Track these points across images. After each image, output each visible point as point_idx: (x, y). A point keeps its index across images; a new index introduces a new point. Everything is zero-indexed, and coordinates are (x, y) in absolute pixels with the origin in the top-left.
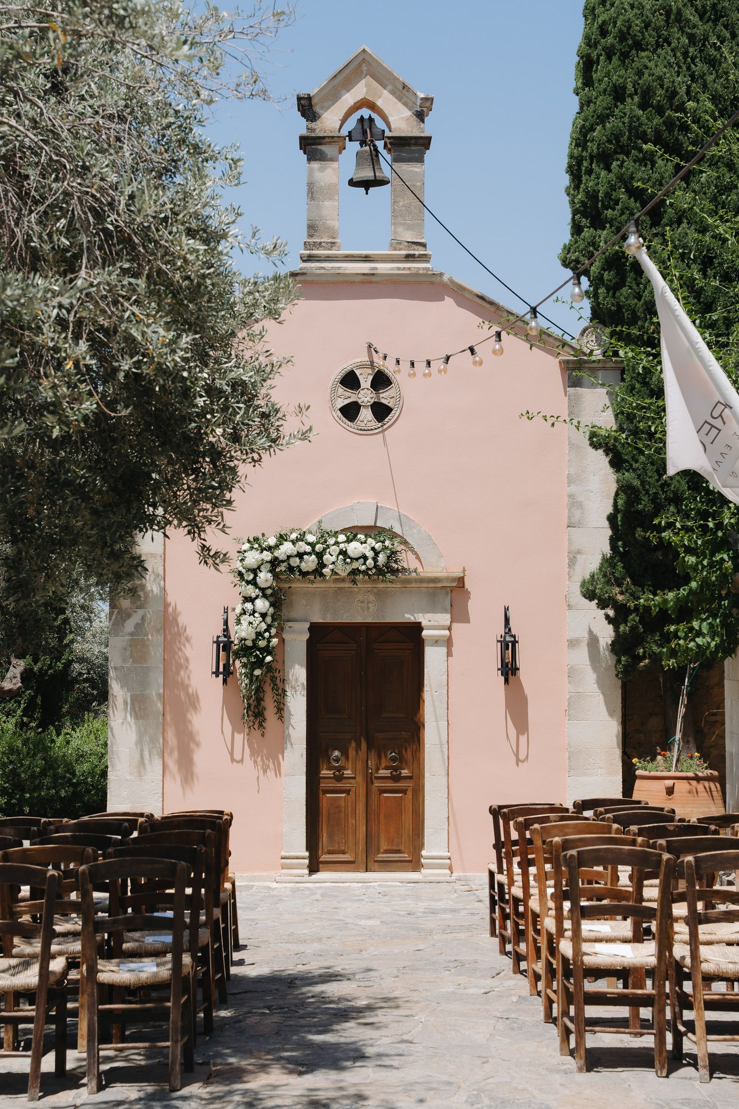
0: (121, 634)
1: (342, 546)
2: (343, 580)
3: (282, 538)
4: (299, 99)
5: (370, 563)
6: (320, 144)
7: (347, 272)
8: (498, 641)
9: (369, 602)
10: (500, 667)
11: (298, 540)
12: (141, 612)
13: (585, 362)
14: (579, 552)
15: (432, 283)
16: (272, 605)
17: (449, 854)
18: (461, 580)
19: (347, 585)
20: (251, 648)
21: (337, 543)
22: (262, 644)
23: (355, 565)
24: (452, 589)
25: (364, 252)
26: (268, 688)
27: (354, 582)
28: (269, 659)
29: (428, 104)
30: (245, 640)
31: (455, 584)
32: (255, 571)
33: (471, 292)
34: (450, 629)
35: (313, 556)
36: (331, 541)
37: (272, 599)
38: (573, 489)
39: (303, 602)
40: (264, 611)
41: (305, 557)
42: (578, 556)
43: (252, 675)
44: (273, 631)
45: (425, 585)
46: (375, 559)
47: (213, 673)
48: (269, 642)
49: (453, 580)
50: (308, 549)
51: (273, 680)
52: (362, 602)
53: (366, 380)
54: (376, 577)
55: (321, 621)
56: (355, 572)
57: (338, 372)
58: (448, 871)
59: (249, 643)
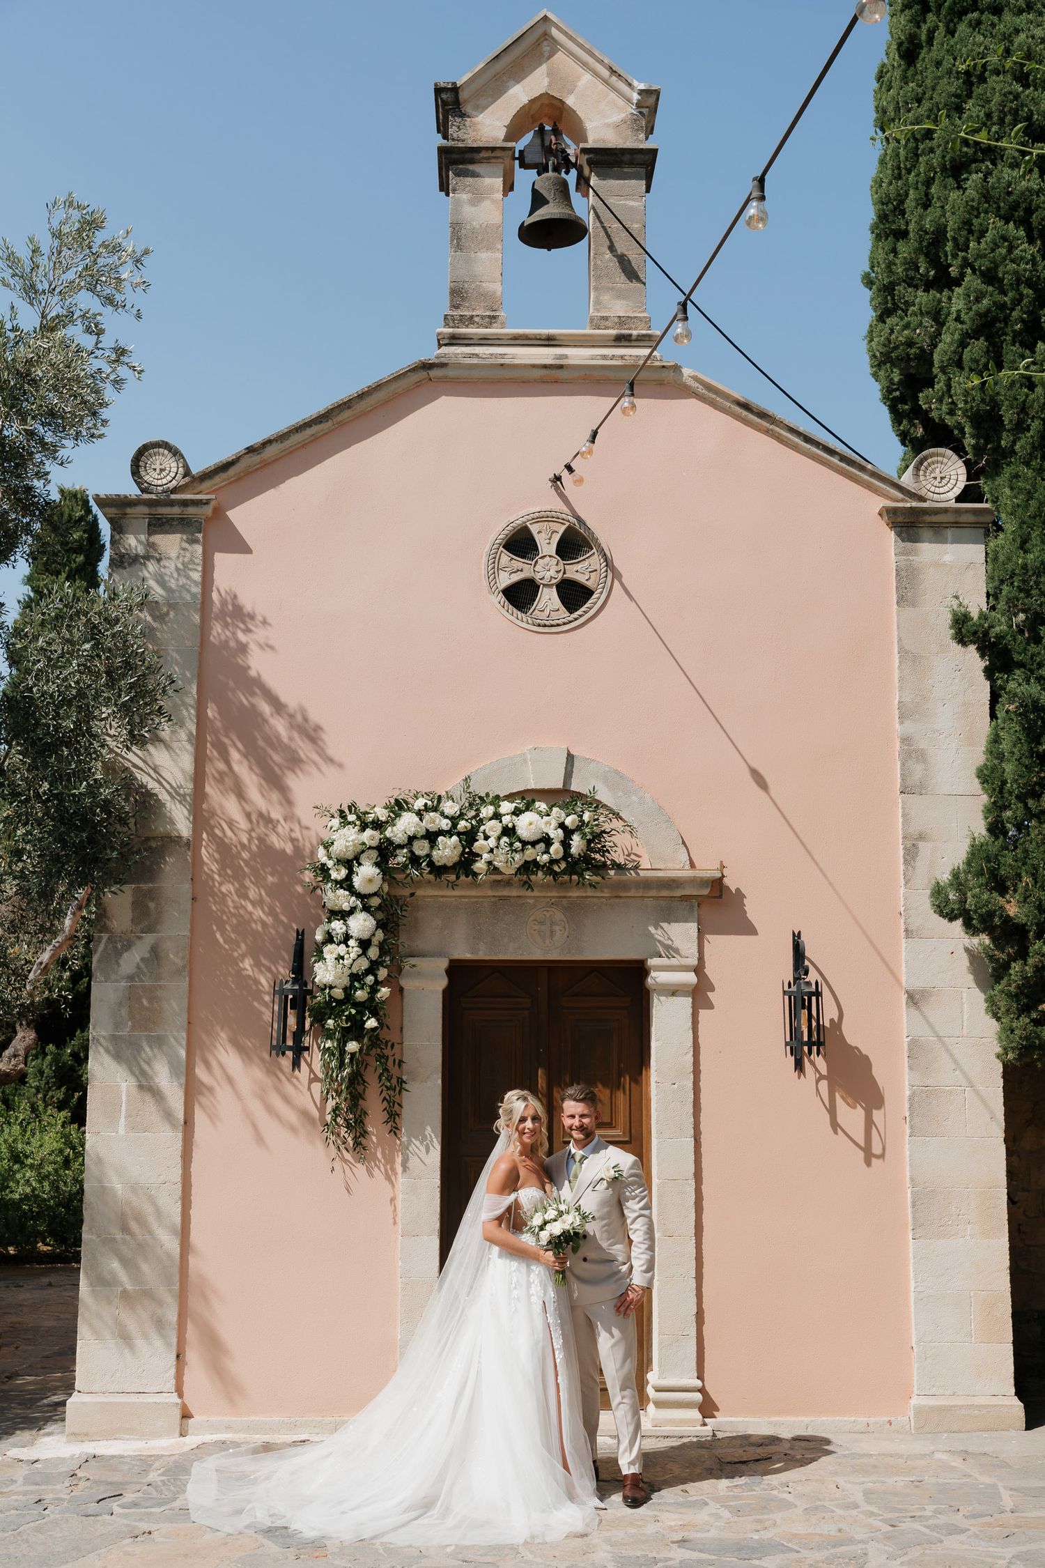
0: (113, 977)
1: (506, 820)
2: (508, 883)
3: (399, 807)
4: (438, 91)
5: (556, 848)
6: (472, 162)
7: (516, 362)
8: (785, 993)
9: (552, 923)
10: (788, 1040)
11: (427, 808)
12: (149, 939)
13: (925, 511)
14: (921, 837)
15: (660, 383)
16: (381, 925)
17: (699, 1383)
18: (717, 887)
19: (514, 892)
20: (340, 1002)
21: (497, 816)
22: (361, 995)
23: (530, 853)
24: (700, 901)
25: (545, 331)
26: (371, 1077)
27: (528, 885)
28: (371, 1023)
29: (651, 100)
30: (331, 987)
31: (706, 892)
32: (350, 864)
33: (726, 396)
34: (699, 970)
35: (455, 838)
36: (487, 811)
37: (380, 915)
38: (910, 727)
39: (438, 922)
40: (365, 936)
41: (440, 839)
42: (921, 844)
43: (342, 1052)
44: (383, 973)
45: (653, 893)
46: (566, 844)
47: (273, 1047)
48: (374, 990)
49: (703, 882)
50: (445, 824)
51: (382, 1058)
52: (542, 923)
53: (547, 543)
54: (566, 877)
55: (468, 956)
56: (529, 867)
57: (499, 529)
58: (696, 1414)
59: (338, 993)
